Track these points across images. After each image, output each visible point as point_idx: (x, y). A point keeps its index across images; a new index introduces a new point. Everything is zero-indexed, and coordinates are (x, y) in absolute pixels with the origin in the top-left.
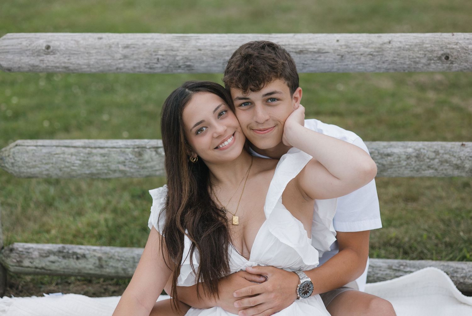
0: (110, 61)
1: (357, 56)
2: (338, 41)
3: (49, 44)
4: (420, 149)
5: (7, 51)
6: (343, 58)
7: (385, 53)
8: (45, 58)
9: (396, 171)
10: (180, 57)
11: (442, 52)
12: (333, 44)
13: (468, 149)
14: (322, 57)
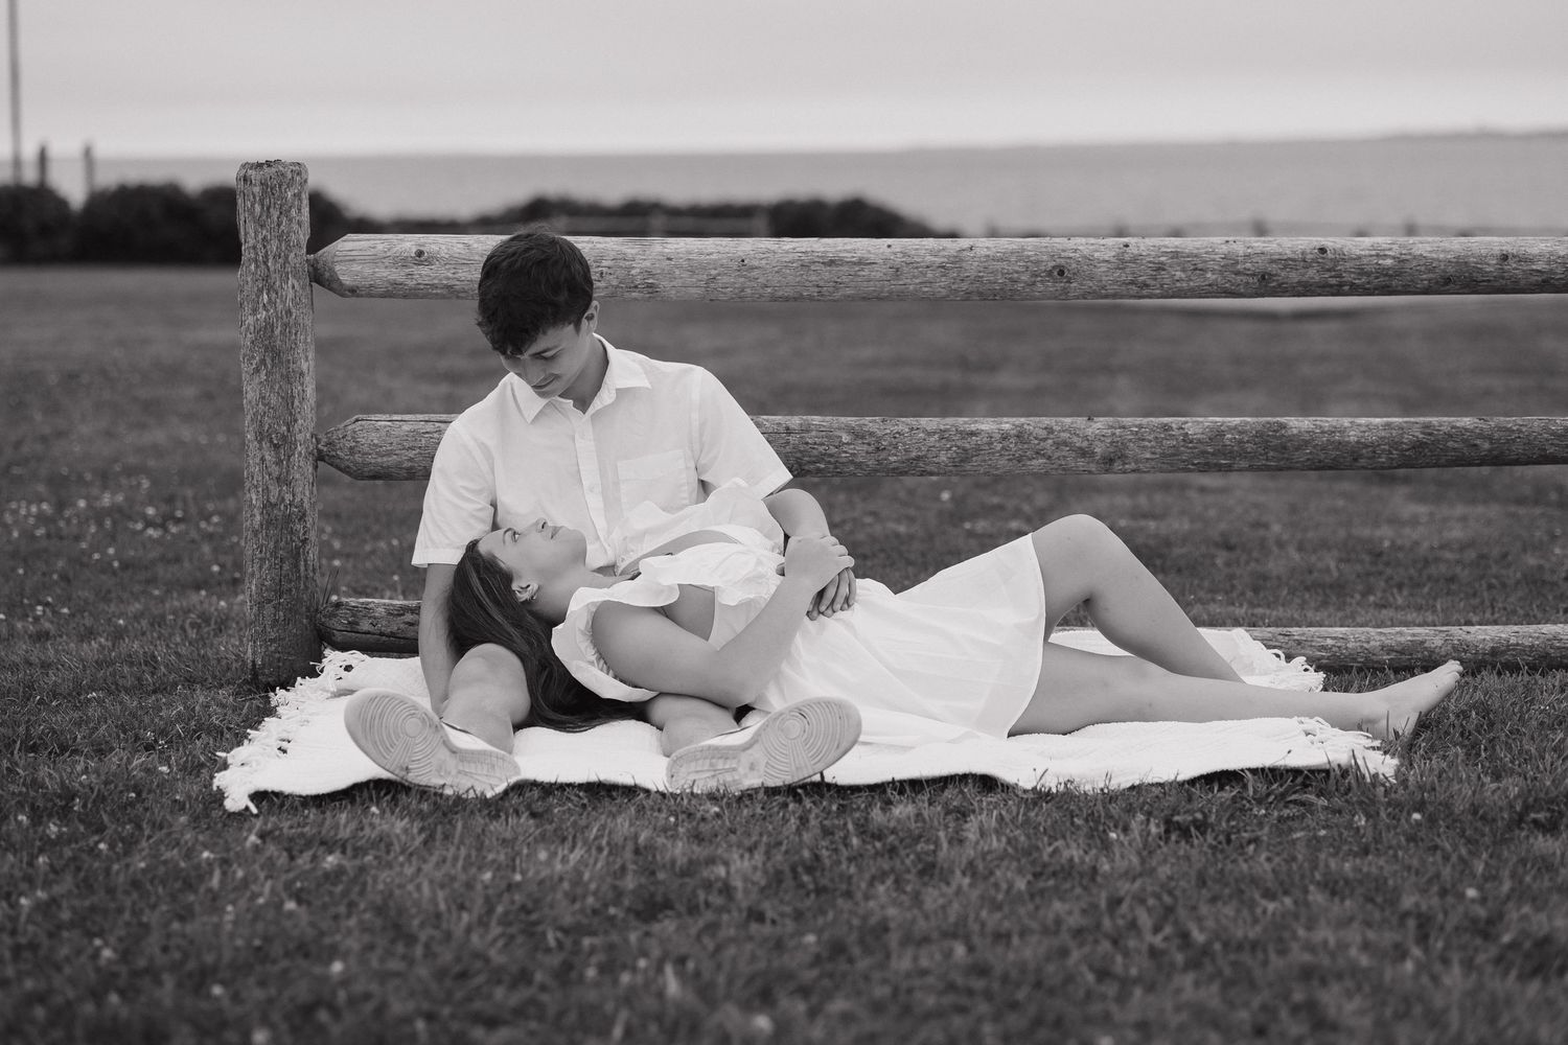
1: (920, 269)
2: (889, 246)
3: (422, 248)
4: (1023, 426)
5: (352, 258)
6: (899, 273)
7: (964, 265)
8: (416, 270)
9: (985, 461)
10: (638, 270)
11: (1053, 264)
12: (881, 251)
13: (1099, 425)
14: (866, 270)
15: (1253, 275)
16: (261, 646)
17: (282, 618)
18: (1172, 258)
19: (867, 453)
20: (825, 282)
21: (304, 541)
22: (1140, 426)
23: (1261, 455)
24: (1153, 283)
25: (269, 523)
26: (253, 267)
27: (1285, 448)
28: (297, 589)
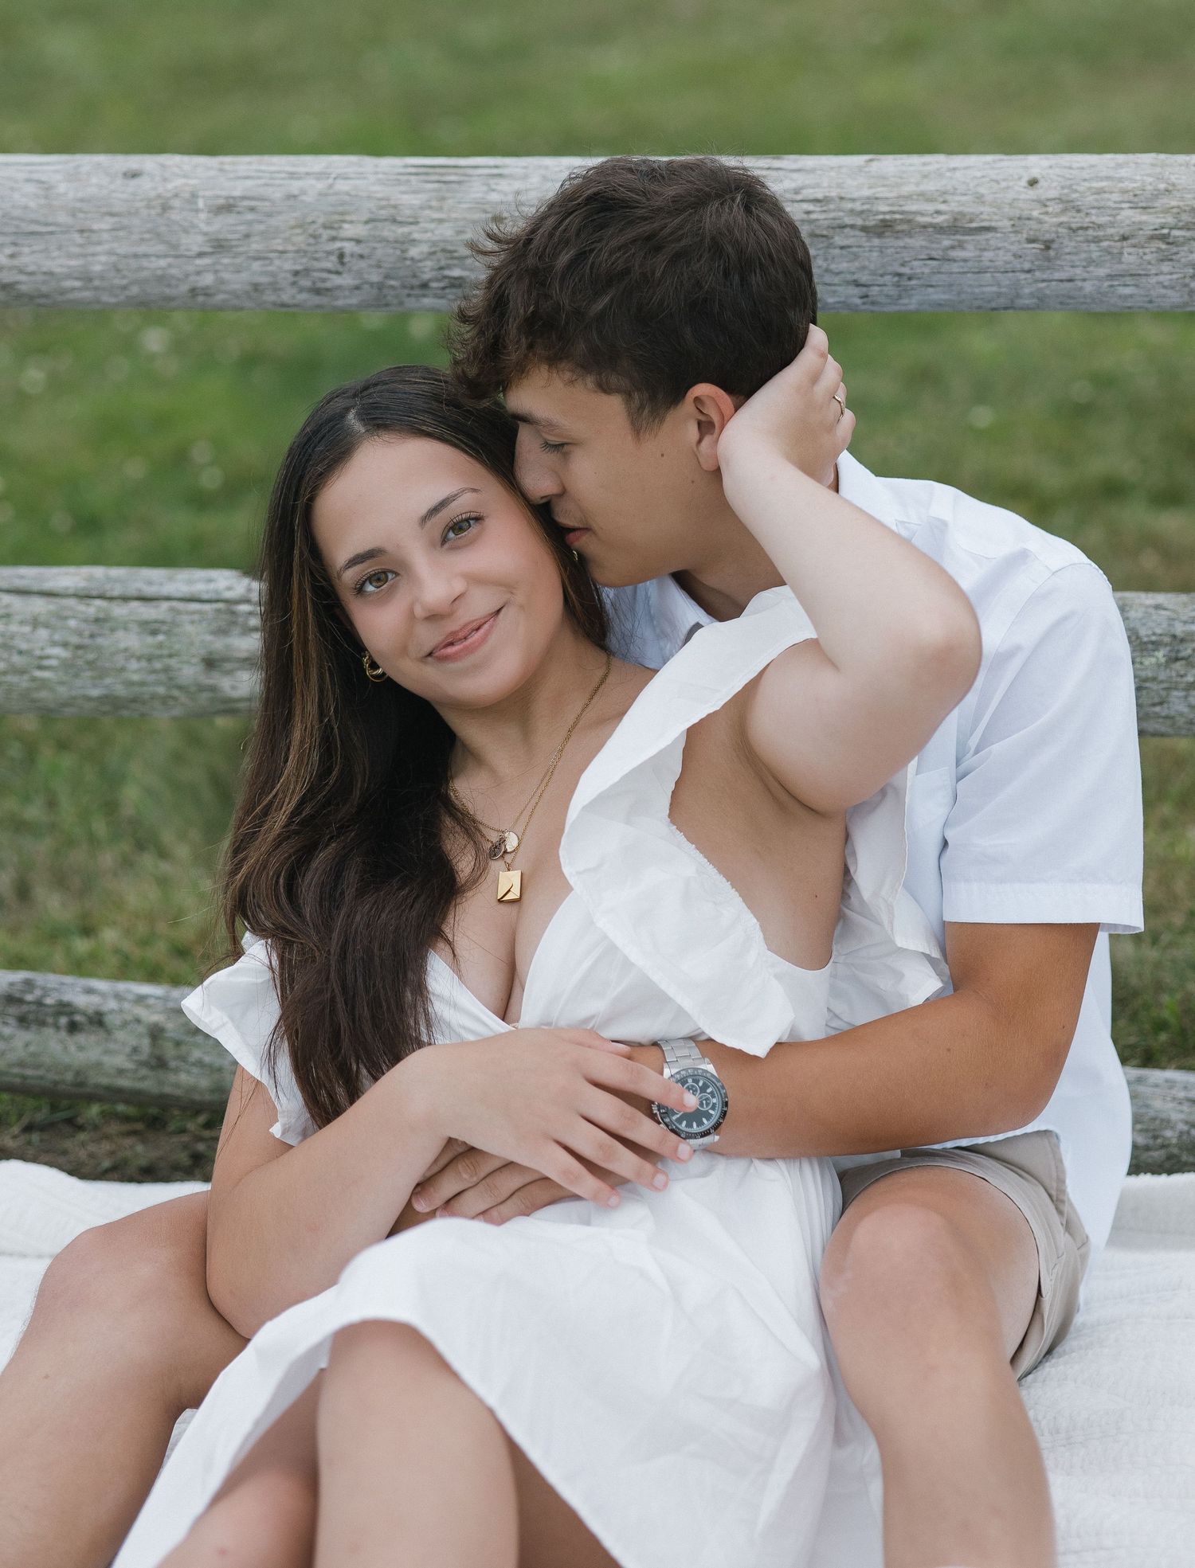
0: (163, 263)
1: (1105, 244)
2: (1033, 183)
6: (1052, 253)
10: (425, 248)
12: (1010, 195)
14: (970, 247)
20: (873, 273)
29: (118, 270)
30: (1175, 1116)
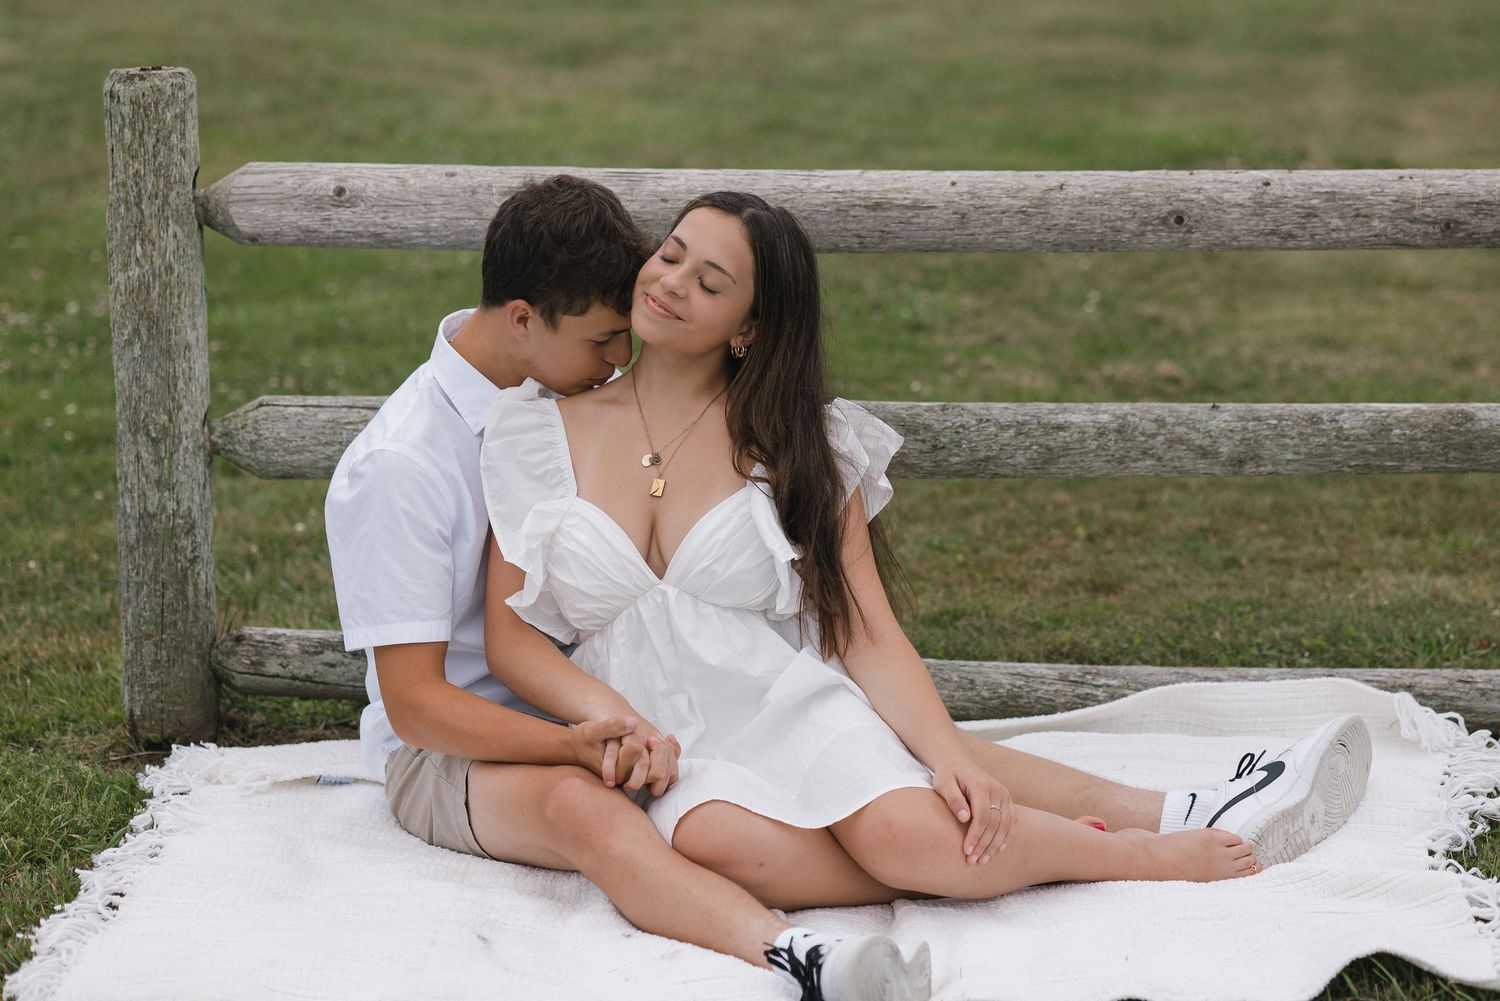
0: (472, 222)
1: (993, 215)
2: (953, 184)
3: (343, 185)
4: (1126, 415)
5: (252, 197)
6: (965, 220)
7: (1051, 210)
8: (333, 213)
9: (1075, 463)
11: (1169, 208)
12: (943, 190)
13: (1226, 416)
14: (922, 216)
15: (1434, 223)
16: (139, 692)
17: (165, 659)
18: (1327, 200)
19: (921, 452)
20: (869, 230)
21: (193, 561)
22: (1280, 418)
23: (1440, 455)
24: (1300, 233)
25: (147, 538)
26: (122, 210)
27: (1470, 446)
28: (185, 621)
29: (446, 227)
30: (1004, 681)
